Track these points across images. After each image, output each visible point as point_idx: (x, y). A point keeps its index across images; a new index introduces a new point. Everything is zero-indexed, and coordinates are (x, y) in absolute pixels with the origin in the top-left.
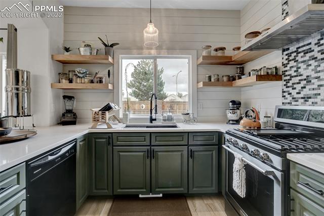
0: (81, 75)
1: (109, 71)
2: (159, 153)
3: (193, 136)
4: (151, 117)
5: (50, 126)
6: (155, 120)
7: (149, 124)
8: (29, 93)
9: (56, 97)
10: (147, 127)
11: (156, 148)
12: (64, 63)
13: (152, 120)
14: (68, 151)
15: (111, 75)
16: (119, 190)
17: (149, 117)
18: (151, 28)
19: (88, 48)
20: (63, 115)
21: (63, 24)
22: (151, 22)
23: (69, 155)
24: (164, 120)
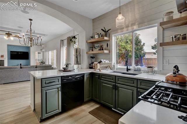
0: (96, 47)
1: (107, 44)
2: (120, 88)
3: (141, 82)
4: (127, 68)
5: (86, 68)
6: (130, 70)
7: (126, 72)
8: (80, 56)
9: (88, 57)
10: (124, 73)
11: (119, 85)
12: (93, 43)
13: (128, 70)
14: (79, 77)
15: (108, 46)
16: (102, 101)
17: (126, 68)
18: (120, 17)
19: (98, 35)
20: (90, 64)
21: (92, 27)
22: (120, 13)
23: (79, 79)
24: (135, 70)
